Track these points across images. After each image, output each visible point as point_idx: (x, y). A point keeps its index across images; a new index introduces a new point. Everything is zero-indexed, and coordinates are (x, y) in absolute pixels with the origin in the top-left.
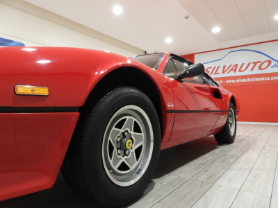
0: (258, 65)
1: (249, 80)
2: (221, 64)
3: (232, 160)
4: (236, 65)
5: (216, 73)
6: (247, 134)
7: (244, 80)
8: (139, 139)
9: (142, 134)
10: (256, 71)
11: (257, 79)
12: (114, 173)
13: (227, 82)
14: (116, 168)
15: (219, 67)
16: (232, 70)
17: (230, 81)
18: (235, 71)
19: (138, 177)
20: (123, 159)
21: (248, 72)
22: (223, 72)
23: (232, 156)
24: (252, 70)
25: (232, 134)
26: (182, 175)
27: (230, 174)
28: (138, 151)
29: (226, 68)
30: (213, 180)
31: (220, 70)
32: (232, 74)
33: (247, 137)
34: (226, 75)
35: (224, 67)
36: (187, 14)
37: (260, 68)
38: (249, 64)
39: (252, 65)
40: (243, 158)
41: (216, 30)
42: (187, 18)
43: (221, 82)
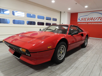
0: (100, 18)
1: (96, 23)
2: (87, 17)
3: (83, 54)
4: (92, 18)
5: (85, 20)
6: (91, 44)
7: (95, 23)
8: (63, 51)
9: (63, 50)
10: (99, 21)
11: (99, 23)
12: (59, 58)
13: (89, 23)
14: (59, 57)
15: (86, 18)
16: (91, 19)
17: (90, 23)
18: (92, 20)
19: (63, 58)
20: (60, 55)
21: (96, 21)
22: (88, 20)
23: (84, 52)
24: (98, 20)
25: (86, 45)
26: (71, 57)
27: (82, 57)
28: (62, 53)
29: (89, 19)
30: (77, 59)
31: (87, 19)
32: (91, 21)
33: (91, 45)
34: (88, 21)
35: (88, 18)
36: (76, 3)
37: (101, 20)
38: (97, 18)
39: (98, 18)
40: (86, 53)
41: (86, 7)
42: (76, 4)
43: (87, 23)
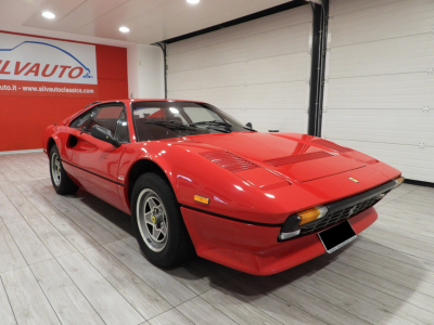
0: (68, 70)
1: (57, 90)
2: (11, 58)
4: (38, 65)
5: (3, 72)
7: (51, 90)
10: (66, 79)
11: (67, 90)
13: (25, 89)
15: (8, 62)
16: (30, 71)
17: (30, 89)
18: (36, 74)
22: (17, 72)
24: (60, 76)
29: (21, 67)
31: (11, 68)
32: (31, 77)
35: (18, 63)
37: (70, 76)
38: (56, 67)
39: (59, 70)
43: (15, 88)
